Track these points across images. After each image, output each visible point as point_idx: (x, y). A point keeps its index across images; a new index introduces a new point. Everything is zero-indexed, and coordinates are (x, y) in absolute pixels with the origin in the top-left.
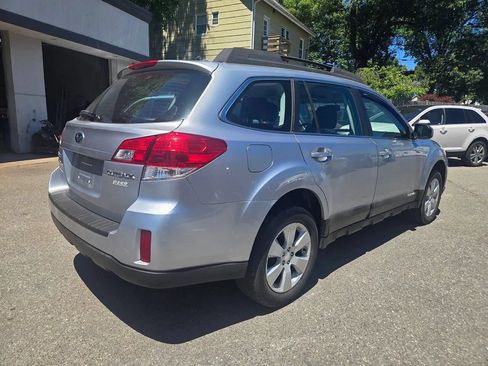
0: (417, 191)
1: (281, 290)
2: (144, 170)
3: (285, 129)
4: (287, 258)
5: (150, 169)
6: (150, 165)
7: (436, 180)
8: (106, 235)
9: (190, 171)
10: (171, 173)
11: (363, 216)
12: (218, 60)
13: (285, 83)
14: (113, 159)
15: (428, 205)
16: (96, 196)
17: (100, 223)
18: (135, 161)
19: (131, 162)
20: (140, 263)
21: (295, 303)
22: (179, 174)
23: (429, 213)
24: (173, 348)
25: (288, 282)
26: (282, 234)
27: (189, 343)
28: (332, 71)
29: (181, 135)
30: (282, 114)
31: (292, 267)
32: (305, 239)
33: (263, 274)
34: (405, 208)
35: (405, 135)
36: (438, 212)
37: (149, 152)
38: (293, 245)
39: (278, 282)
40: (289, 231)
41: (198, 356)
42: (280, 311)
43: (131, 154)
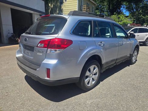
0: (130, 54)
1: (89, 85)
2: (47, 50)
3: (90, 36)
4: (91, 76)
5: (49, 50)
6: (49, 48)
7: (136, 51)
8: (36, 70)
9: (62, 50)
10: (56, 51)
11: (114, 62)
12: (69, 15)
13: (90, 22)
14: (37, 47)
15: (134, 58)
16: (32, 58)
17: (33, 66)
18: (44, 47)
19: (43, 48)
20: (47, 78)
21: (94, 89)
22: (58, 51)
23: (134, 61)
24: (57, 103)
25: (91, 83)
26: (90, 69)
27: (62, 102)
28: (104, 17)
29: (58, 39)
30: (89, 31)
31: (93, 79)
32: (96, 70)
33: (84, 81)
34: (126, 60)
35: (127, 37)
36: (136, 60)
37: (48, 44)
38: (93, 72)
39: (88, 83)
40: (92, 68)
41: (65, 105)
42: (89, 92)
43: (43, 45)
